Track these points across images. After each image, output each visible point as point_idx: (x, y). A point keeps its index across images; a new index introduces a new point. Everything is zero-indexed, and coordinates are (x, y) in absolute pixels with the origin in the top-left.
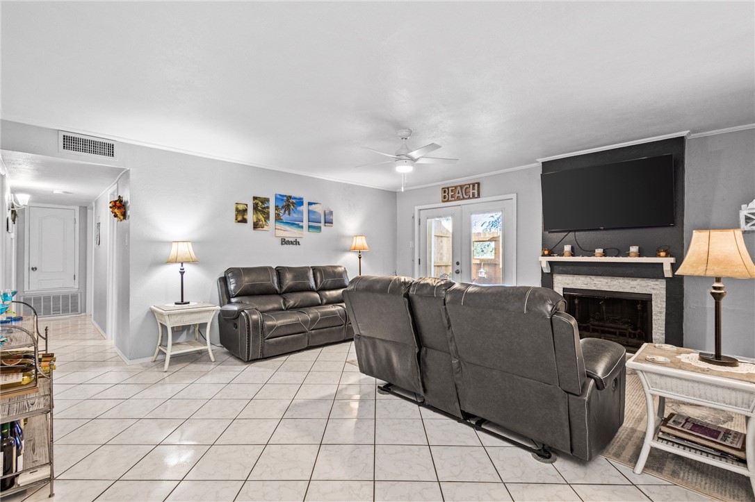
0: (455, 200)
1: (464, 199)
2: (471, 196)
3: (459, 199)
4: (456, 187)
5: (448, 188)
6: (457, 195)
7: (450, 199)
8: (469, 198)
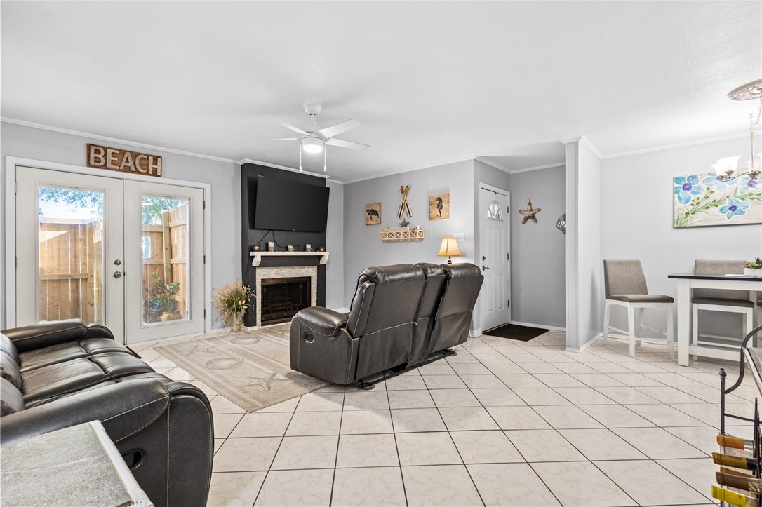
0: (119, 170)
1: (137, 172)
2: (151, 172)
3: (127, 170)
4: (123, 152)
5: (105, 149)
6: (124, 164)
7: (109, 165)
8: (147, 173)
